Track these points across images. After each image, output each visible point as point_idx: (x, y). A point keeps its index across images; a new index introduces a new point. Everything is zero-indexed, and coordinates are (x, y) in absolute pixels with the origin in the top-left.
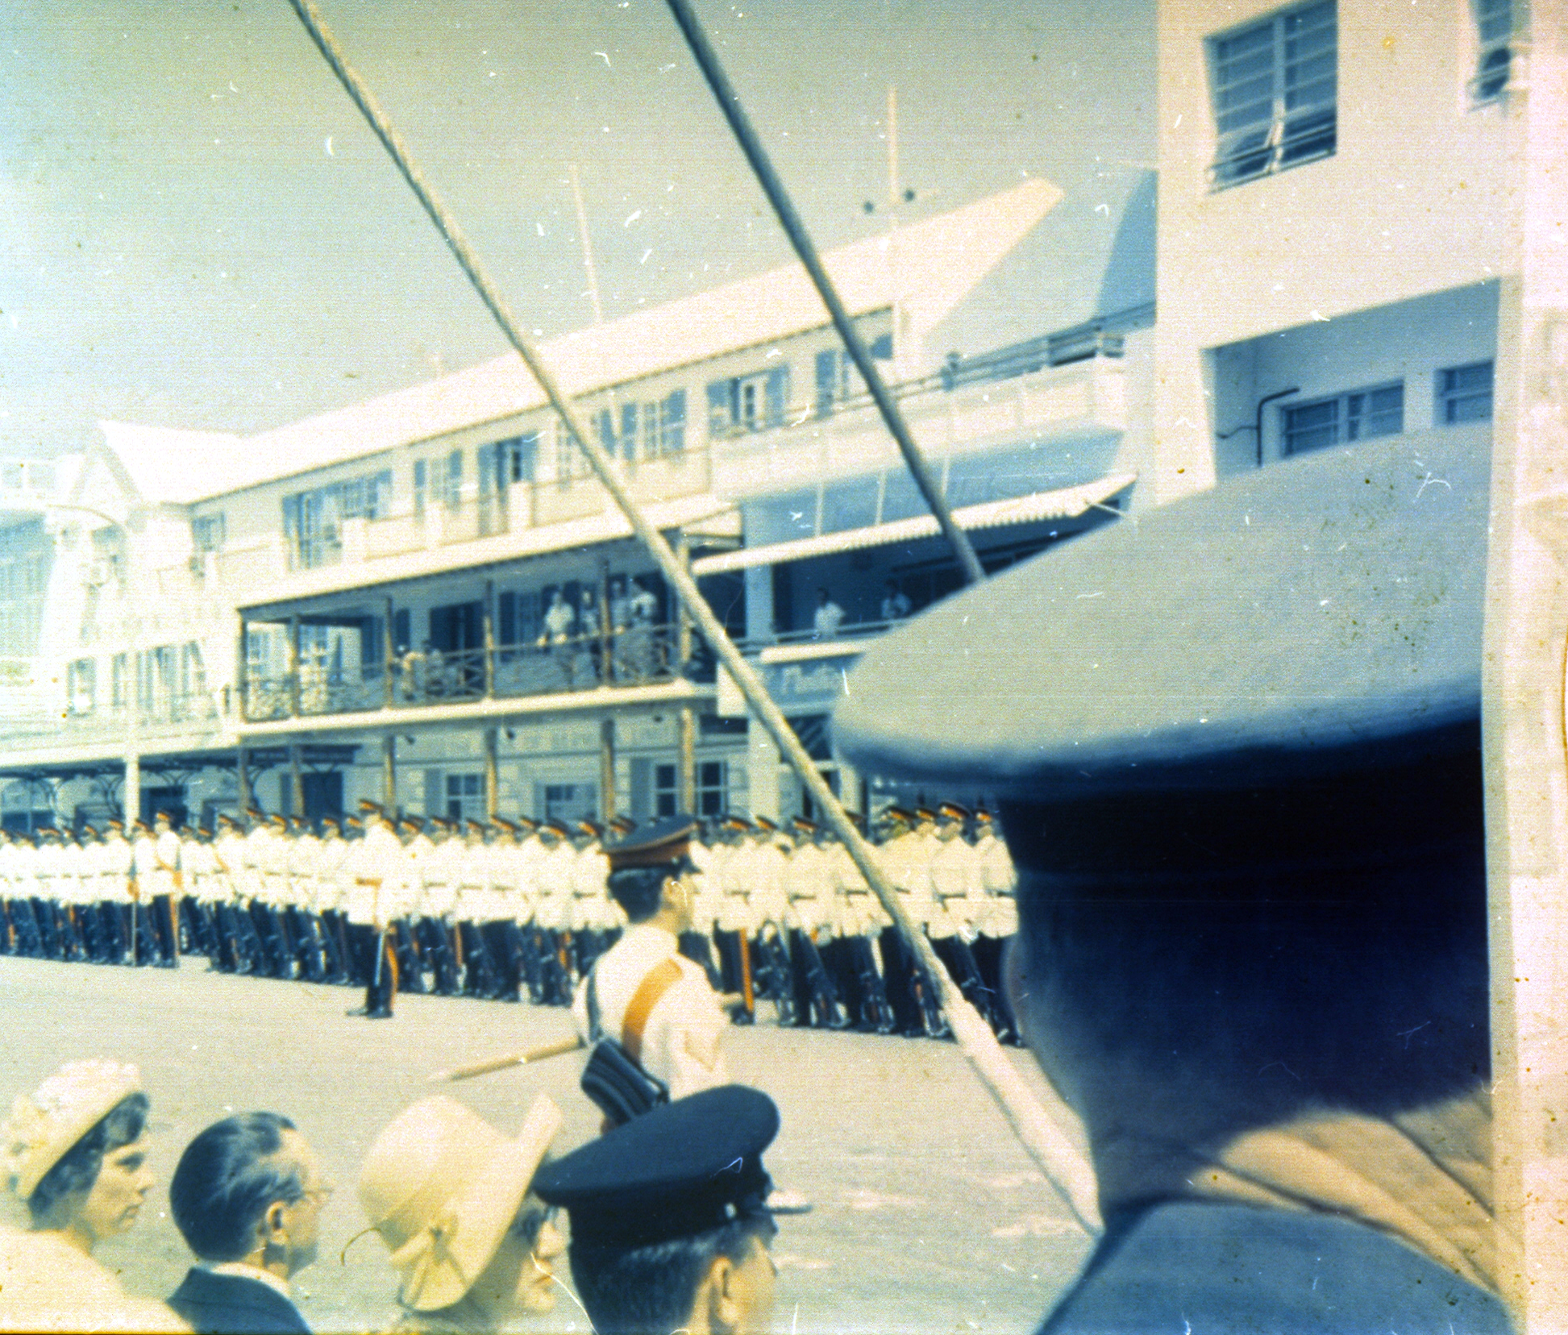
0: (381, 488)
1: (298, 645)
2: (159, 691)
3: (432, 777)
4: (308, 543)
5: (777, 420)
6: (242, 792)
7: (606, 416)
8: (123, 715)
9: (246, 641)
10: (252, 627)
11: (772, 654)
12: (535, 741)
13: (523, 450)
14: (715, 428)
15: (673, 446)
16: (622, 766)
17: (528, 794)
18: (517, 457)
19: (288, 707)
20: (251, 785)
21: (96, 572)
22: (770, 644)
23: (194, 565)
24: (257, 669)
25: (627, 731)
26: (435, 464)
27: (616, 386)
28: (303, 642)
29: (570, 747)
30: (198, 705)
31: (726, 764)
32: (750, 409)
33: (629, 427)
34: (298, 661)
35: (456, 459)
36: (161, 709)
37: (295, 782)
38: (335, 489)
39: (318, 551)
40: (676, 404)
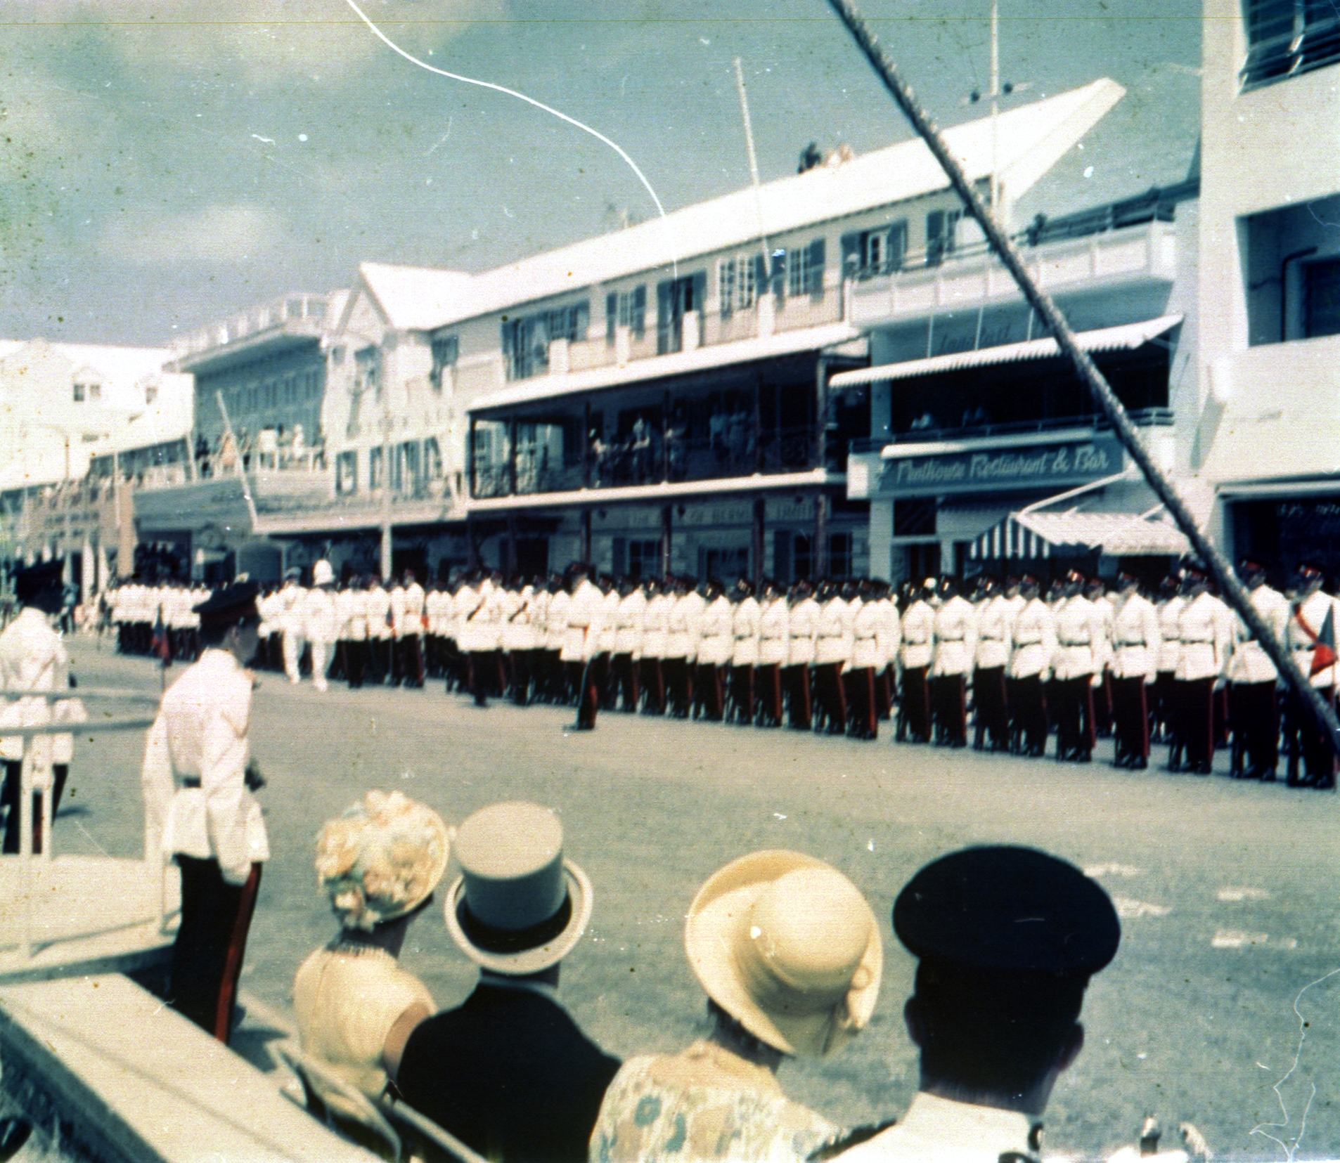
0: (581, 317)
1: (514, 442)
2: (407, 475)
3: (618, 545)
4: (523, 359)
5: (896, 265)
6: (468, 553)
7: (760, 261)
8: (379, 493)
9: (474, 439)
10: (480, 425)
11: (891, 451)
12: (701, 517)
13: (694, 285)
14: (848, 270)
15: (815, 288)
16: (769, 536)
17: (694, 557)
18: (689, 293)
19: (507, 488)
20: (476, 549)
21: (358, 383)
22: (889, 442)
23: (435, 378)
24: (482, 458)
25: (772, 511)
26: (624, 298)
27: (770, 238)
28: (518, 436)
29: (726, 519)
30: (436, 486)
31: (851, 535)
32: (876, 257)
33: (778, 269)
34: (514, 453)
35: (640, 295)
36: (408, 489)
37: (511, 544)
38: (546, 317)
39: (530, 365)
40: (816, 253)
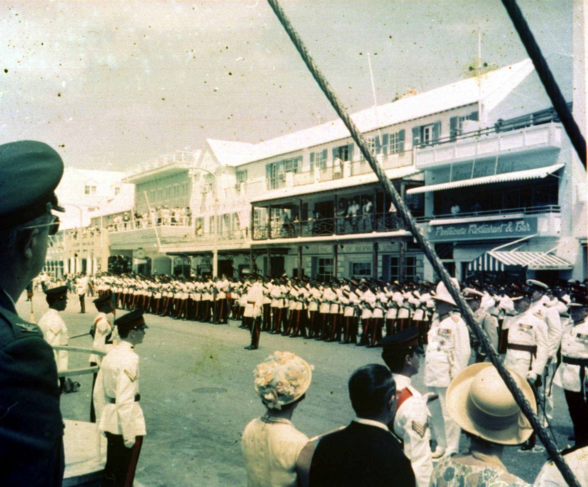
0: (299, 162)
1: (270, 215)
2: (225, 229)
3: (314, 259)
4: (274, 180)
5: (436, 141)
6: (250, 263)
7: (377, 138)
8: (213, 236)
9: (253, 213)
10: (255, 208)
11: (433, 222)
12: (350, 249)
13: (349, 150)
14: (415, 143)
15: (401, 151)
16: (380, 258)
17: (347, 266)
18: (346, 152)
19: (267, 236)
20: (254, 260)
21: (205, 189)
22: (432, 218)
23: (237, 187)
24: (257, 222)
25: (382, 247)
26: (318, 154)
27: (380, 129)
28: (272, 213)
29: (362, 250)
30: (237, 234)
31: (415, 258)
32: (427, 137)
33: (385, 142)
34: (270, 220)
35: (325, 153)
36: (225, 235)
37: (268, 260)
38: (285, 162)
39: (277, 182)
40: (401, 135)
